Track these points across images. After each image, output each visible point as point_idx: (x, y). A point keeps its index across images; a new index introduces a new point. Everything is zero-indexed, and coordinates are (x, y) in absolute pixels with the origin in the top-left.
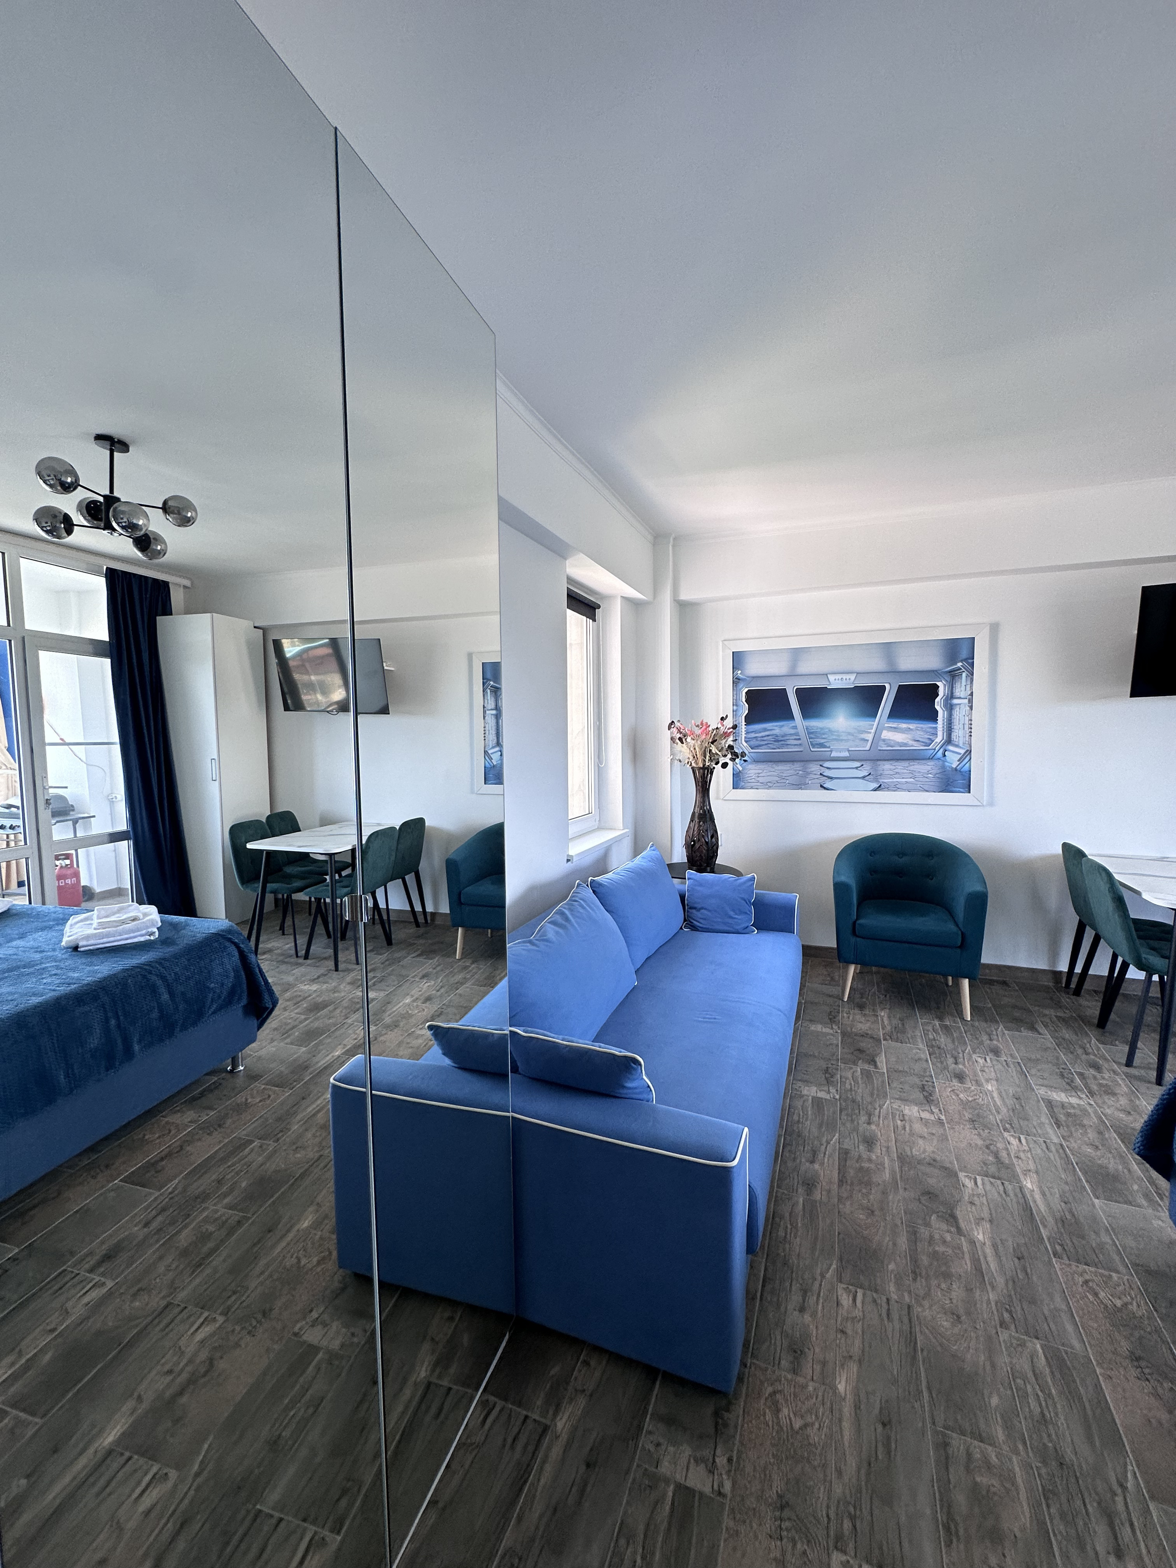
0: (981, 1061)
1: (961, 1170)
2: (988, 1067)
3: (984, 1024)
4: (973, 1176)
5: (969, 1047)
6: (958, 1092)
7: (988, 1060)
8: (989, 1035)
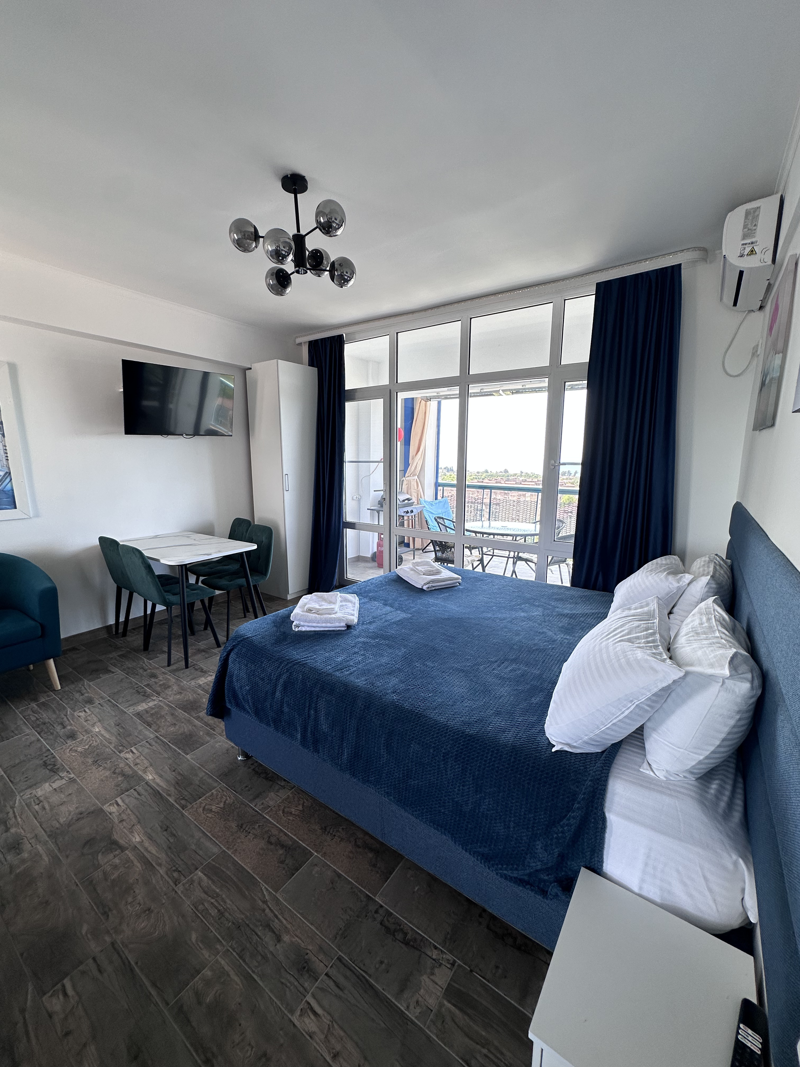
0: (82, 714)
1: (103, 805)
2: (89, 715)
3: (72, 686)
4: (114, 801)
5: (69, 710)
6: (76, 748)
7: (87, 710)
8: (80, 692)
